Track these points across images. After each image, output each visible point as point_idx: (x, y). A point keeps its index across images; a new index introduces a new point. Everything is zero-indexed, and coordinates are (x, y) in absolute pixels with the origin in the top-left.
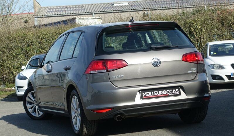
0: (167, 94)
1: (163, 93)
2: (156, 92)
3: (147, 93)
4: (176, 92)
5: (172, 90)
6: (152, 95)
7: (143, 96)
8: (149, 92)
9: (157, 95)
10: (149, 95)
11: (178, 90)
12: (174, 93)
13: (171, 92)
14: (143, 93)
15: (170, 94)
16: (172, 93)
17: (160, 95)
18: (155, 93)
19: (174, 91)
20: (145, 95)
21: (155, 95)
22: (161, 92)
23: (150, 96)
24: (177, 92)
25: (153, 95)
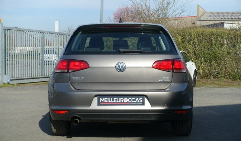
0: (128, 102)
1: (123, 101)
2: (116, 99)
3: (105, 99)
4: (139, 101)
5: (134, 99)
6: (110, 102)
7: (101, 102)
8: (107, 98)
9: (116, 102)
10: (107, 101)
11: (141, 99)
12: (137, 102)
13: (133, 100)
14: (101, 99)
15: (132, 102)
16: (134, 102)
17: (120, 102)
18: (114, 100)
19: (137, 100)
20: (102, 101)
21: (114, 102)
22: (122, 100)
23: (109, 102)
24: (141, 101)
25: (112, 102)
